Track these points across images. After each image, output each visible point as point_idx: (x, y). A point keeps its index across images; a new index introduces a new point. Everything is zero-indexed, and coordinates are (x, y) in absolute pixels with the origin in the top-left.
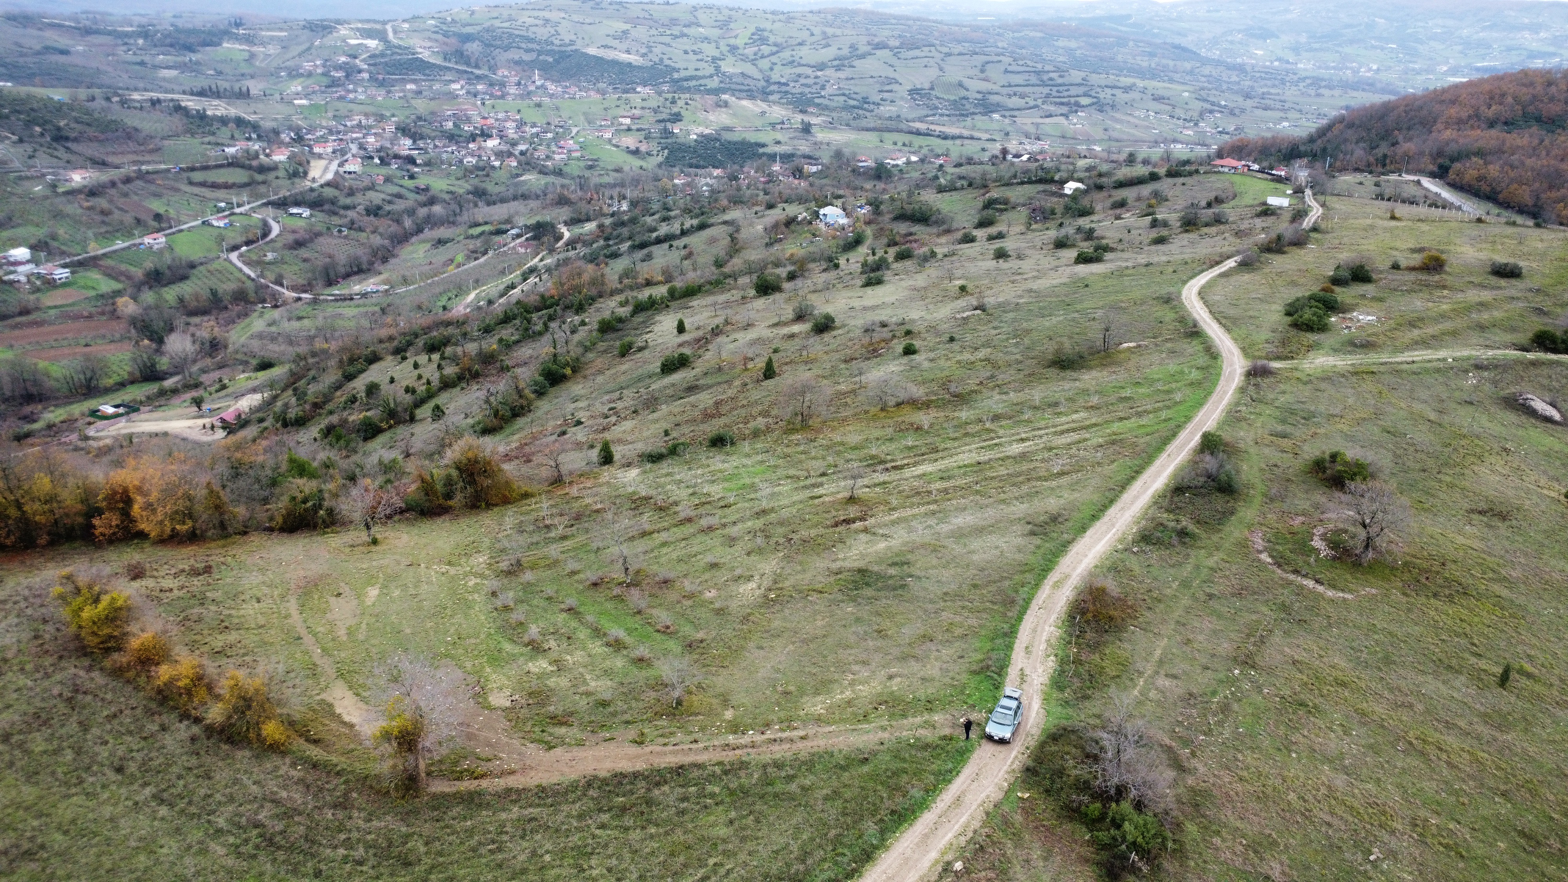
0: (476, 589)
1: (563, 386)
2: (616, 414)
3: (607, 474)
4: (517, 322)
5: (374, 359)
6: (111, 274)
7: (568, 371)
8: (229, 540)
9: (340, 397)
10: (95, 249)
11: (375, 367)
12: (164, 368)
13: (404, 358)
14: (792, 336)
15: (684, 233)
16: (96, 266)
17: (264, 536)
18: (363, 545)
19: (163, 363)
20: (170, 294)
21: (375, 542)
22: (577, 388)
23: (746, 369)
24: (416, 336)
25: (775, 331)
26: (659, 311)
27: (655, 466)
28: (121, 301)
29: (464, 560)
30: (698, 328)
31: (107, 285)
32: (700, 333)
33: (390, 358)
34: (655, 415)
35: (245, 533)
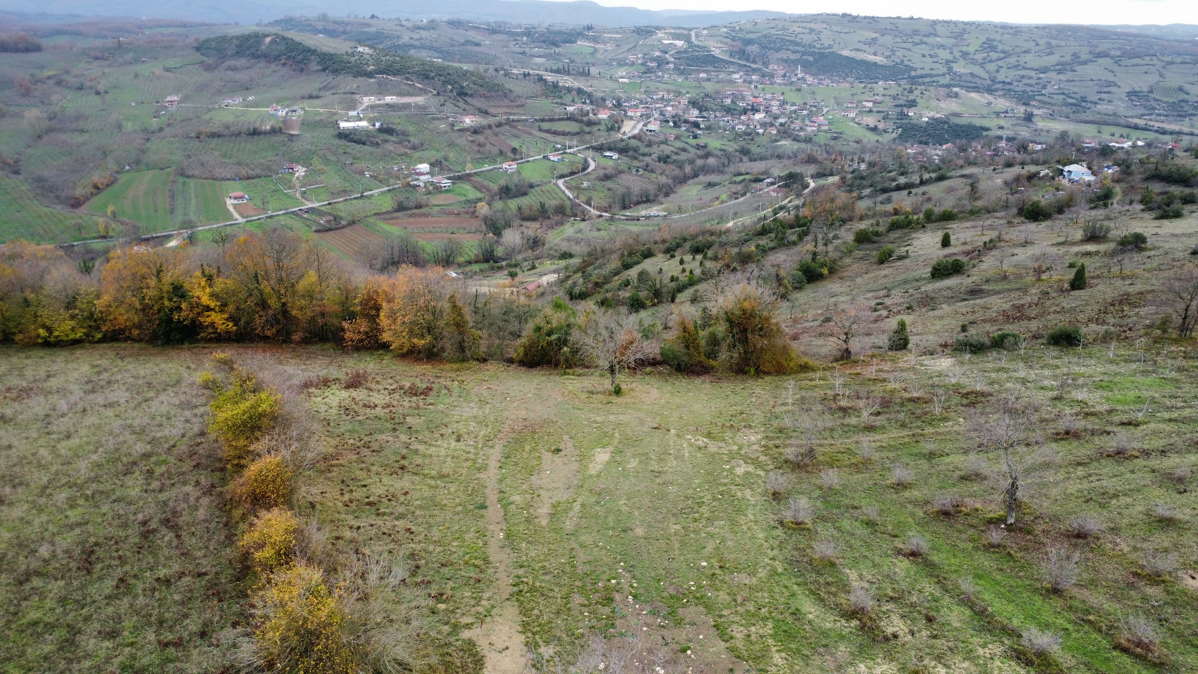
0: (747, 482)
1: (819, 283)
2: (886, 308)
3: (908, 359)
4: (773, 235)
5: (648, 254)
6: (478, 187)
7: (825, 271)
8: (466, 365)
9: (617, 281)
10: (469, 169)
11: (648, 261)
12: (499, 255)
13: (673, 256)
14: (1088, 254)
15: (922, 183)
16: (469, 181)
17: (502, 366)
18: (603, 393)
19: (499, 251)
20: (513, 204)
21: (618, 392)
22: (833, 286)
23: (1039, 280)
24: (685, 240)
25: (1063, 249)
26: (915, 230)
27: (974, 358)
28: (479, 205)
29: (728, 435)
30: (965, 243)
31: (472, 194)
32: (969, 248)
33: (661, 255)
34: (936, 313)
35: (485, 360)
